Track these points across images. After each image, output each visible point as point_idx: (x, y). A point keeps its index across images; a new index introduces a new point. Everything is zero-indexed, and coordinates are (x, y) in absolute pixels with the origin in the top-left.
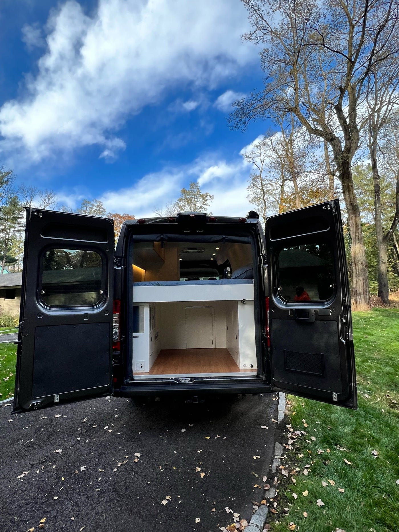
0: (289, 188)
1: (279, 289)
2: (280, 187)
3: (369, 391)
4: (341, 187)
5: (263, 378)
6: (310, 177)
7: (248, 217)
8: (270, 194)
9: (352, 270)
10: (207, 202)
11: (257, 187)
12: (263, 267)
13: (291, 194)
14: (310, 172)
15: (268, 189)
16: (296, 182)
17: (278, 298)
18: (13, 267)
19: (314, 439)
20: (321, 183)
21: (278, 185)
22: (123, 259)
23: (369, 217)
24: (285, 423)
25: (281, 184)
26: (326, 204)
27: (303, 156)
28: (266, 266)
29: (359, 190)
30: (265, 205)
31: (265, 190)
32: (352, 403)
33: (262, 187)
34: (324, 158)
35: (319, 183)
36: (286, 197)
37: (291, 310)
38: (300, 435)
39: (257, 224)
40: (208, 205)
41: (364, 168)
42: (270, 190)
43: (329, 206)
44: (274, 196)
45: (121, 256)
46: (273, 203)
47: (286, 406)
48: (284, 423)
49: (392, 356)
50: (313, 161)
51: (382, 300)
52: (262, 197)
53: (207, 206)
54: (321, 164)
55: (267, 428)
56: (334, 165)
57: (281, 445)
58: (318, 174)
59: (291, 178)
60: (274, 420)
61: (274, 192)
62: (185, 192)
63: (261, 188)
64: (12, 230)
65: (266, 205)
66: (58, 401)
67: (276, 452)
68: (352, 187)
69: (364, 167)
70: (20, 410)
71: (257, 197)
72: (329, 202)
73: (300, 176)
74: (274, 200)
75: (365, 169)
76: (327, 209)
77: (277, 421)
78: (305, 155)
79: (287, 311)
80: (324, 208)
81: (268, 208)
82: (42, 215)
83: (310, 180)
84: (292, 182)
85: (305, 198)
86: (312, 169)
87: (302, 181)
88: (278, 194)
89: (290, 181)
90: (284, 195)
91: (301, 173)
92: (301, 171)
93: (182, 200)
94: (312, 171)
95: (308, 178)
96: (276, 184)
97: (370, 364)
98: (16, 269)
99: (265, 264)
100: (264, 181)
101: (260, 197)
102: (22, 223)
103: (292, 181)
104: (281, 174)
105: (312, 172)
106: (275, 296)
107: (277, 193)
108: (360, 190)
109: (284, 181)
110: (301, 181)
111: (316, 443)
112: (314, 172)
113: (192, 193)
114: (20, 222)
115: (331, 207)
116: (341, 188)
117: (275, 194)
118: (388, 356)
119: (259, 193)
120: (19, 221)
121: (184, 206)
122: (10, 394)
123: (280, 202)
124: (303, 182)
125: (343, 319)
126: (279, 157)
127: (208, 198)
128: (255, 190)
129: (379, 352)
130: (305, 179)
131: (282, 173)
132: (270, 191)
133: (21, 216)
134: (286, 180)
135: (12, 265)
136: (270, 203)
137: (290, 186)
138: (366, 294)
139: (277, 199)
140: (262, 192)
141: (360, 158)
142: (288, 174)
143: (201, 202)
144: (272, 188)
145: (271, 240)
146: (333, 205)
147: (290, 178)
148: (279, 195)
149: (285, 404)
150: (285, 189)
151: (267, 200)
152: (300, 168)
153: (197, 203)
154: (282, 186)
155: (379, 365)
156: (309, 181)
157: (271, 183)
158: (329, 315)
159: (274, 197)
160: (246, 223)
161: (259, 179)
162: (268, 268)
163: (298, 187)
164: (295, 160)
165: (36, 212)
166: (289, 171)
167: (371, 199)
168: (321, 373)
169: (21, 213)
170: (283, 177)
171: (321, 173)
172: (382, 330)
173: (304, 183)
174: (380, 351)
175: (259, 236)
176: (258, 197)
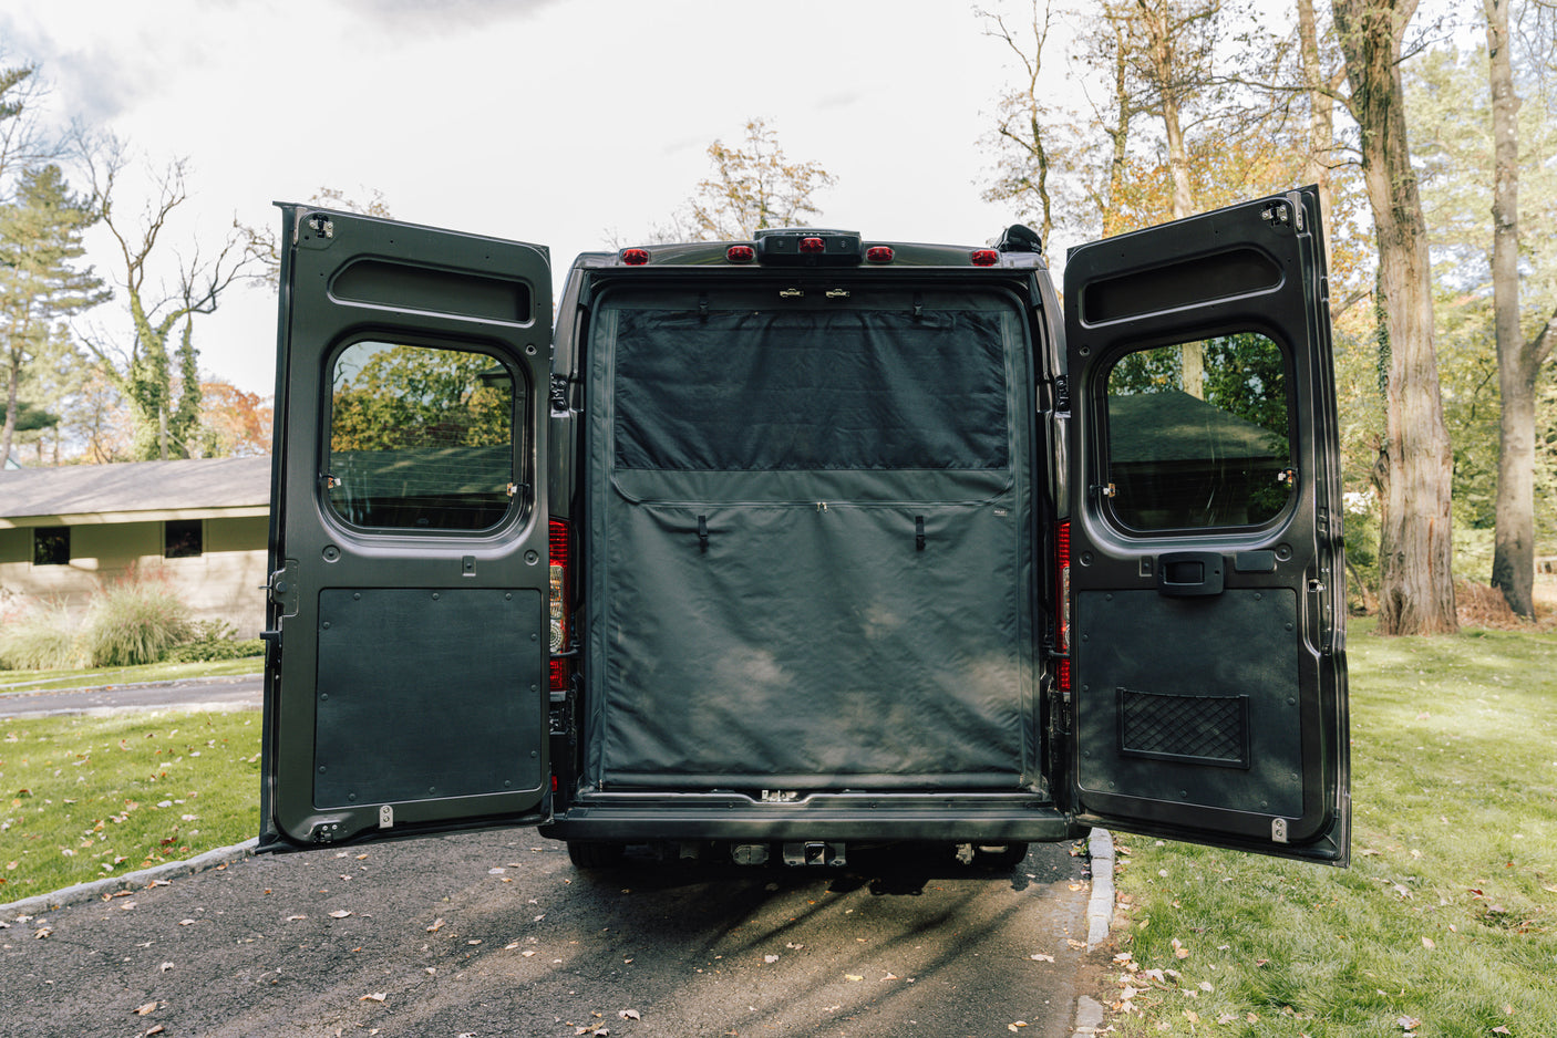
0: (1147, 144)
1: (1106, 491)
2: (1111, 140)
3: (1412, 878)
4: (1356, 143)
5: (1041, 794)
6: (1231, 99)
7: (1004, 249)
8: (1069, 167)
9: (1388, 475)
10: (811, 196)
11: (1017, 139)
12: (1052, 421)
13: (1152, 168)
14: (1235, 79)
15: (1061, 145)
16: (1176, 118)
17: (1103, 520)
18: (33, 448)
19: (1207, 986)
20: (1277, 126)
21: (1101, 129)
22: (572, 385)
23: (1474, 268)
24: (1112, 949)
25: (1116, 126)
26: (1273, 204)
27: (1207, 15)
28: (1061, 419)
29: (1436, 153)
30: (1047, 211)
31: (1047, 148)
32: (1333, 847)
33: (1037, 140)
34: (1295, 19)
35: (1268, 124)
36: (1132, 180)
37: (1146, 559)
38: (1161, 979)
39: (1033, 270)
40: (813, 210)
41: (1459, 62)
42: (1067, 150)
43: (1283, 208)
44: (1085, 176)
45: (568, 374)
46: (1078, 204)
47: (1115, 907)
48: (1108, 949)
49: (1514, 777)
50: (1246, 36)
51: (1507, 598)
52: (1036, 180)
53: (811, 214)
54: (1283, 48)
55: (1051, 959)
56: (1332, 50)
57: (1097, 1003)
58: (1267, 87)
59: (1158, 104)
60: (1075, 943)
61: (1086, 159)
62: (721, 155)
63: (1030, 141)
64: (41, 302)
65: (1053, 212)
66: (390, 824)
67: (1079, 1017)
68: (1402, 142)
69: (1461, 58)
70: (279, 844)
71: (1016, 179)
72: (1284, 195)
73: (1196, 95)
74: (1084, 193)
75: (1464, 67)
76: (1276, 218)
77: (1083, 944)
78: (1217, 10)
79: (1131, 564)
80: (1267, 215)
81: (1060, 224)
82: (335, 230)
83: (1232, 112)
84: (1160, 121)
85: (1211, 185)
86: (1243, 67)
87: (1199, 117)
88: (1100, 167)
89: (1152, 115)
90: (1128, 170)
91: (1199, 83)
92: (1196, 76)
93: (709, 188)
94: (1243, 76)
95: (1225, 103)
96: (1093, 125)
97: (1428, 799)
98: (47, 458)
99: (1062, 409)
100: (1044, 111)
101: (1024, 181)
102: (77, 271)
103: (1158, 114)
104: (1114, 85)
105: (1242, 81)
106: (1092, 512)
107: (1097, 162)
108: (1440, 155)
109: (1126, 115)
110: (1197, 114)
111: (1213, 997)
112: (1249, 80)
113: (752, 159)
114: (70, 269)
115: (1290, 210)
116: (1358, 147)
117: (1089, 168)
118: (1495, 776)
119: (1024, 160)
120: (64, 263)
121: (717, 211)
122: (151, 856)
123: (1106, 202)
124: (1206, 118)
125: (1316, 581)
126: (1109, 17)
127: (815, 180)
128: (1007, 151)
129: (1467, 766)
130: (1215, 107)
131: (1120, 82)
132: (1070, 155)
133: (75, 246)
134: (1134, 112)
135: (32, 441)
136: (1069, 203)
137: (1152, 137)
138: (1439, 569)
139: (1096, 187)
140: (1035, 161)
141: (1439, 27)
142: (1146, 86)
143: (785, 199)
144: (1076, 143)
145: (1083, 324)
146: (1298, 207)
147: (1151, 103)
148: (1106, 171)
149: (1112, 899)
150: (1128, 147)
151: (1057, 193)
152: (1195, 64)
153: (770, 200)
154: (1118, 136)
155: (1458, 803)
156: (1229, 115)
157: (1072, 121)
158: (1270, 572)
159: (1083, 181)
160: (995, 266)
161: (1024, 104)
162: (1072, 425)
163: (1186, 139)
164: (1175, 28)
165: (315, 217)
166: (1150, 74)
167: (1482, 191)
168: (1239, 757)
169: (73, 234)
170: (1125, 99)
171: (1279, 84)
172: (1486, 699)
173: (1208, 123)
174: (1468, 762)
175: (1039, 314)
176: (1021, 177)
